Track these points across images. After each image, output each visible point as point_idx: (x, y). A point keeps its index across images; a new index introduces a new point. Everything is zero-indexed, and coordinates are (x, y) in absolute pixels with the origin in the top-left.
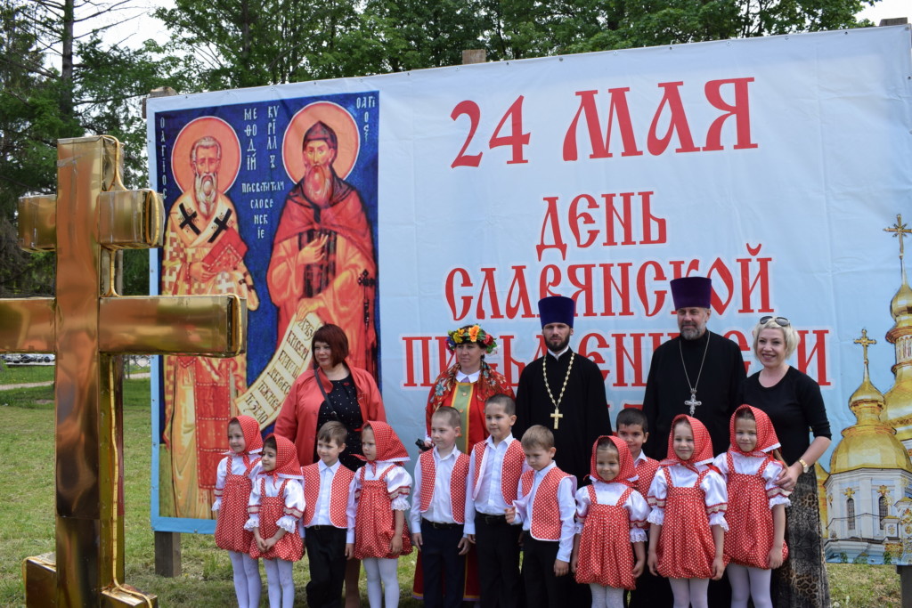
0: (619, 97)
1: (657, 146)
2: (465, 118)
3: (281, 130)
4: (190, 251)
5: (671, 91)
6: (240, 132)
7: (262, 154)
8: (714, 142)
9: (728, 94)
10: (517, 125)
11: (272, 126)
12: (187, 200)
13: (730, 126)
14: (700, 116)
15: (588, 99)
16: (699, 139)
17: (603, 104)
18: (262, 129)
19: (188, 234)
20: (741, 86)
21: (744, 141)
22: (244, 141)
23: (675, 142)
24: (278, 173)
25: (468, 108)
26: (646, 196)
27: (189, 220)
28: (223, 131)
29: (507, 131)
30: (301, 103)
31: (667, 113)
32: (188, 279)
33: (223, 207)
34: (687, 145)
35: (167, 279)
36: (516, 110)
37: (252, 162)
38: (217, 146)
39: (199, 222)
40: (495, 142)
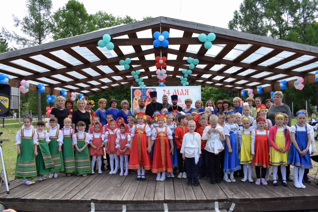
0: (178, 90)
1: (181, 95)
2: (164, 91)
3: (146, 91)
4: (136, 102)
5: (182, 90)
6: (141, 91)
7: (144, 93)
8: (185, 94)
9: (187, 90)
10: (169, 92)
11: (145, 91)
12: (136, 97)
13: (187, 93)
14: (184, 92)
15: (175, 90)
16: (184, 94)
17: (176, 91)
18: (144, 91)
19: (136, 100)
20: (188, 90)
21: (188, 94)
22: (142, 92)
23: (182, 94)
24: (146, 95)
25: (164, 90)
26: (180, 99)
27: (136, 99)
28: (140, 91)
29: (168, 93)
30: (148, 89)
31: (182, 92)
32: (136, 105)
33: (140, 98)
34: (183, 95)
35: (133, 105)
36: (169, 91)
37: (143, 94)
38: (139, 92)
39: (137, 99)
40: (167, 93)
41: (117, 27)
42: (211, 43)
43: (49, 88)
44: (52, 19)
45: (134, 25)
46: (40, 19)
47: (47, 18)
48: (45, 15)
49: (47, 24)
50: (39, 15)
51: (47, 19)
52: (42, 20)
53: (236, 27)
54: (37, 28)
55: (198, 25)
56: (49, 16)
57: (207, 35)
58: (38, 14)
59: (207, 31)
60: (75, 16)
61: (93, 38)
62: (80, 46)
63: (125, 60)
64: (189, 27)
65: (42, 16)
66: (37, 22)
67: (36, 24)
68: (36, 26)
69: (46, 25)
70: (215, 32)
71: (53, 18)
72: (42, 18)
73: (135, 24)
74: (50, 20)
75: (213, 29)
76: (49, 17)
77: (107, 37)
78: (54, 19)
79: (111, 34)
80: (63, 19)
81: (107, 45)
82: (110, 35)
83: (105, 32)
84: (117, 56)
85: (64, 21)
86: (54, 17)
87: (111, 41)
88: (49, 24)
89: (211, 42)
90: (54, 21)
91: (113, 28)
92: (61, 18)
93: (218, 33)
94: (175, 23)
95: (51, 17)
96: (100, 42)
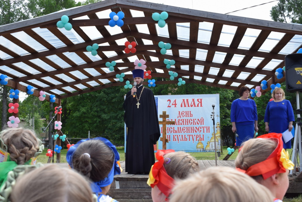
0: (187, 100)
1: (192, 106)
2: (169, 101)
5: (193, 100)
8: (198, 106)
9: (200, 100)
10: (175, 103)
13: (200, 104)
14: (196, 103)
15: (184, 100)
16: (196, 105)
17: (185, 101)
20: (201, 100)
21: (201, 106)
23: (194, 106)
25: (169, 100)
26: (190, 112)
29: (174, 103)
31: (193, 102)
34: (195, 106)
36: (175, 101)
40: (173, 105)
41: (75, 9)
42: (164, 22)
43: (13, 82)
44: (25, 9)
45: (91, 7)
46: (9, 8)
47: (19, 7)
48: (16, 2)
49: (18, 15)
50: (8, 4)
51: (18, 9)
52: (12, 10)
53: (283, 15)
54: (4, 21)
55: (151, 4)
56: (22, 4)
57: (160, 14)
58: (7, 2)
59: (161, 10)
60: (57, 4)
61: (53, 19)
62: (41, 28)
63: (92, 46)
64: (143, 7)
65: (11, 5)
66: (5, 12)
67: (3, 15)
68: (4, 19)
69: (17, 17)
70: (169, 11)
71: (26, 7)
72: (12, 7)
73: (91, 5)
74: (23, 10)
75: (166, 8)
76: (21, 6)
77: (65, 18)
78: (28, 8)
79: (70, 15)
80: (41, 9)
81: (65, 25)
82: (69, 17)
83: (64, 13)
84: (85, 42)
85: (42, 10)
86: (29, 5)
87: (69, 22)
88: (21, 16)
89: (165, 20)
90: (28, 11)
91: (71, 10)
92: (38, 7)
93: (171, 11)
94: (130, 3)
95: (23, 6)
96: (59, 23)
